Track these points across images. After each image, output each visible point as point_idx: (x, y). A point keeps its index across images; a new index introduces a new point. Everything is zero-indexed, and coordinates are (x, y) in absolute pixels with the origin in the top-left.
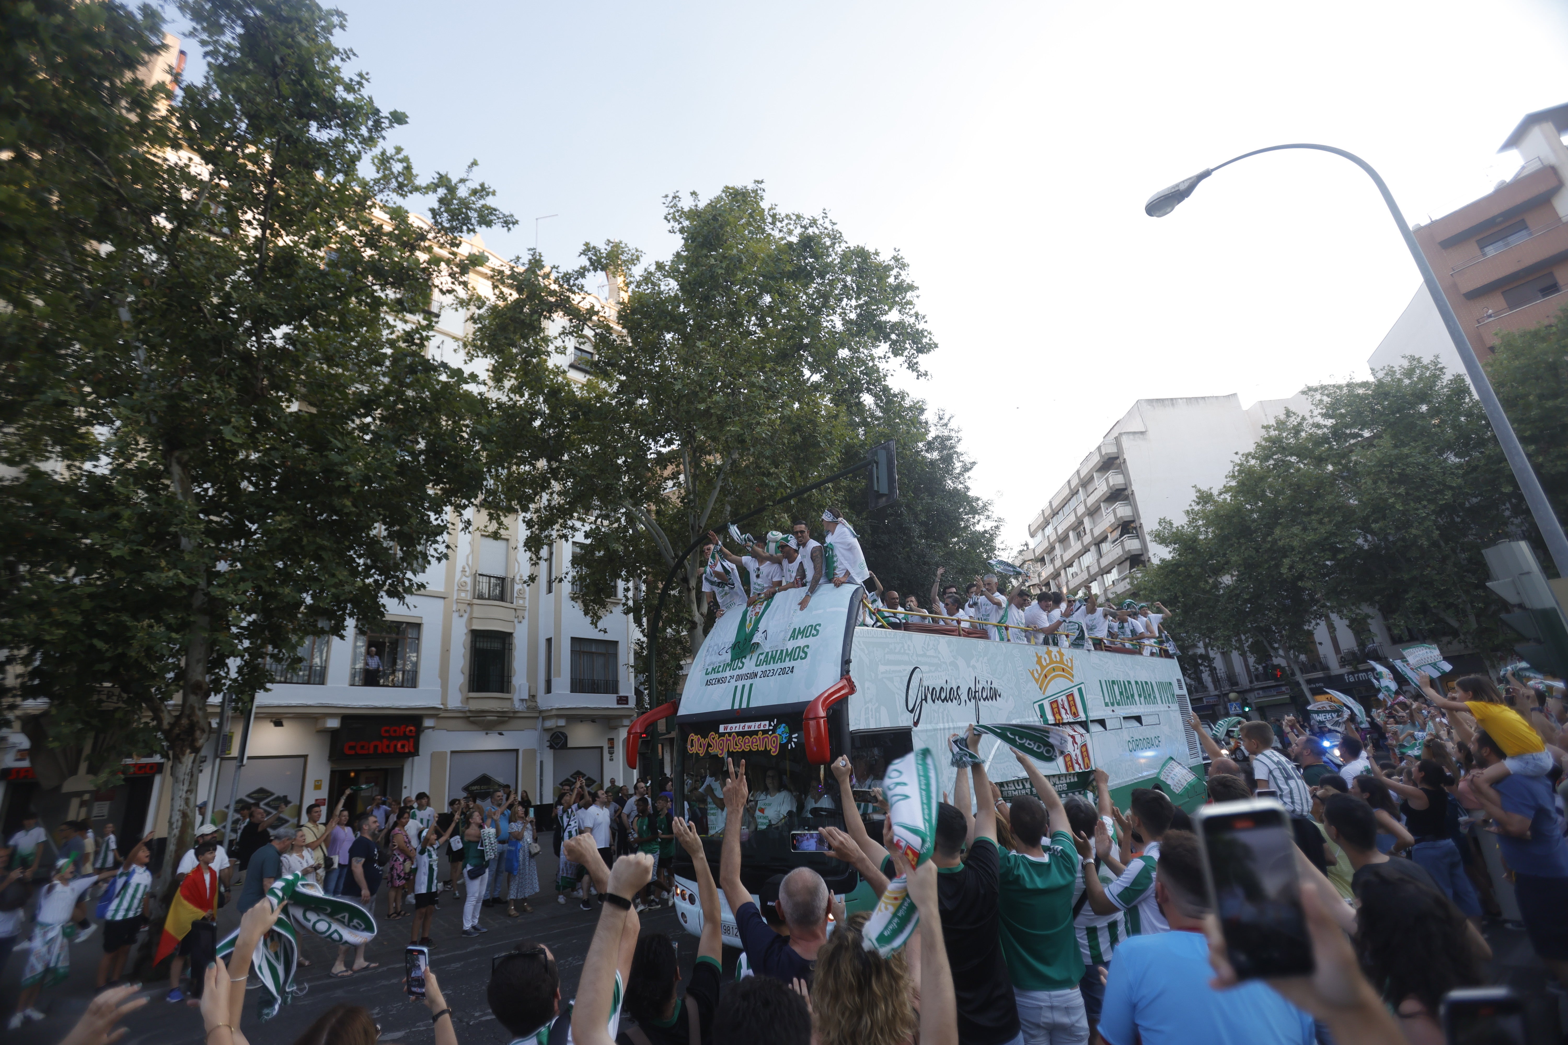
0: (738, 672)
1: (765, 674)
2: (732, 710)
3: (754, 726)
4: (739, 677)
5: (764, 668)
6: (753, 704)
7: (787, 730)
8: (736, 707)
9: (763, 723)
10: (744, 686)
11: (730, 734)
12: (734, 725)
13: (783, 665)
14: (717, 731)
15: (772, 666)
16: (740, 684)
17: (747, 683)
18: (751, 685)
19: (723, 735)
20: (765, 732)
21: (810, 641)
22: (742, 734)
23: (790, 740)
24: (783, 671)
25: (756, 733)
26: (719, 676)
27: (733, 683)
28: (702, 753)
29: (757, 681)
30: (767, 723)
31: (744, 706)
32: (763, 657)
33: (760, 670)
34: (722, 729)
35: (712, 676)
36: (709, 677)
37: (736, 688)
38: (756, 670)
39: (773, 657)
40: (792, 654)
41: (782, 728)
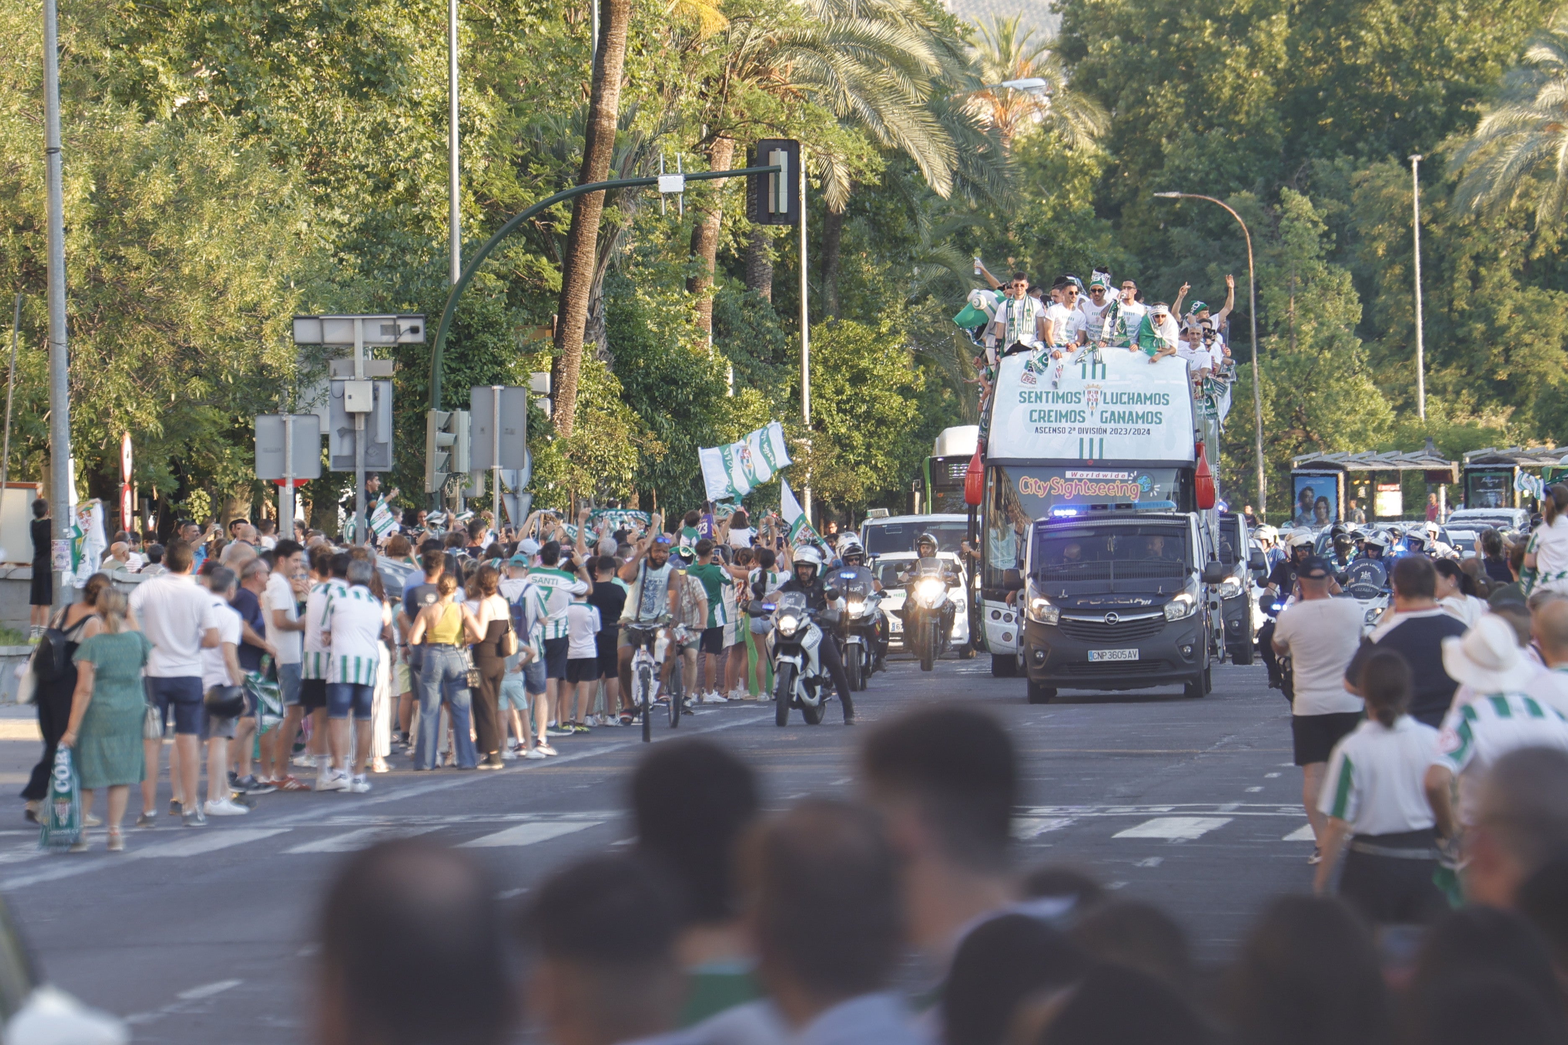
0: (1077, 425)
1: (1115, 431)
2: (1081, 460)
3: (1110, 475)
4: (1081, 431)
5: (1113, 425)
6: (1106, 457)
7: (1149, 480)
8: (1086, 456)
9: (1121, 474)
10: (1091, 440)
11: (1080, 480)
12: (1085, 473)
13: (1137, 426)
14: (1063, 476)
15: (1121, 425)
16: (1086, 437)
17: (1096, 438)
18: (1101, 440)
19: (1072, 480)
20: (1122, 481)
21: (1160, 408)
22: (1097, 481)
23: (1152, 489)
24: (1138, 432)
25: (1114, 481)
26: (1054, 425)
27: (1076, 435)
28: (1041, 494)
29: (1107, 437)
30: (1126, 474)
31: (1096, 456)
32: (1108, 415)
33: (1109, 426)
34: (1069, 474)
35: (1042, 424)
36: (1039, 425)
37: (1082, 440)
38: (1104, 426)
39: (1121, 417)
40: (1143, 417)
41: (1143, 479)
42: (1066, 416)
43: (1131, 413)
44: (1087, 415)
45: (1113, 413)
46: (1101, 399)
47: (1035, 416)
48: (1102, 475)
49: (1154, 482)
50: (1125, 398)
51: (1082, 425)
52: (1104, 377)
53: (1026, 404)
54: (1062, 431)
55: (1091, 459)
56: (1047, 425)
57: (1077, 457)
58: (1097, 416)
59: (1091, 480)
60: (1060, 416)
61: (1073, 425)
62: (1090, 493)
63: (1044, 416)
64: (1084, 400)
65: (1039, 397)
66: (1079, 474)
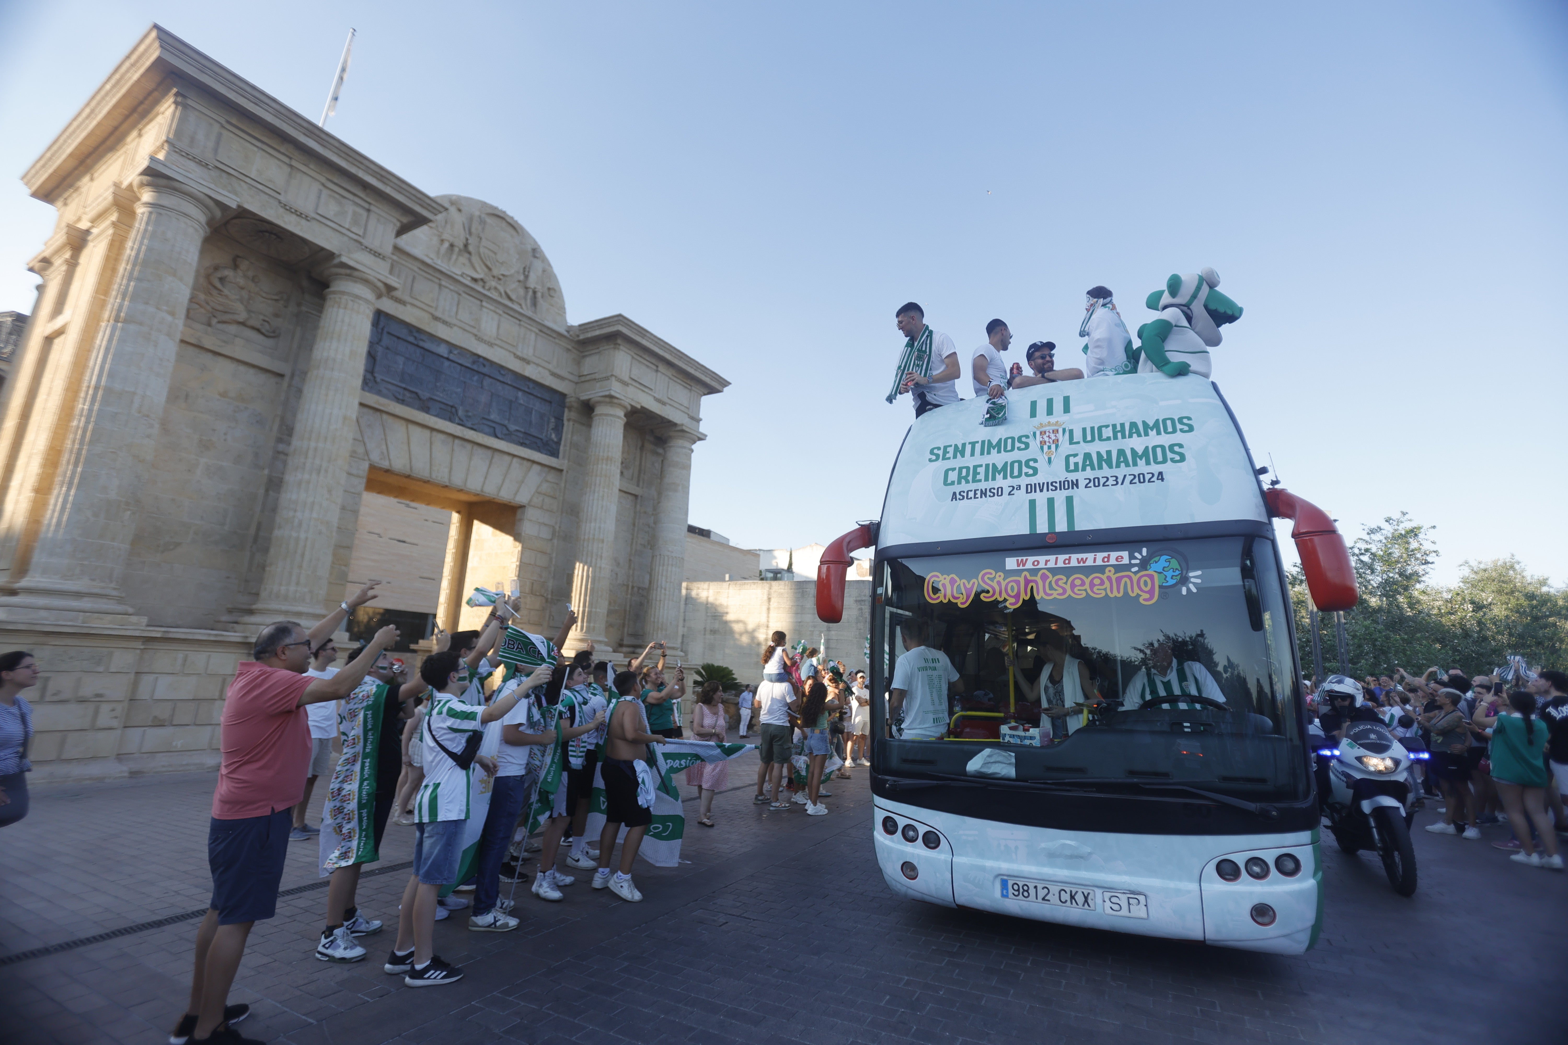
0: (1024, 481)
1: (1095, 482)
2: (1033, 536)
3: (1093, 558)
4: (1030, 489)
5: (1090, 474)
6: (1081, 525)
7: (1174, 563)
8: (1042, 529)
9: (1114, 555)
10: (1051, 502)
11: (1034, 572)
12: (1042, 559)
13: (1136, 471)
14: (1000, 567)
15: (1106, 472)
16: (1041, 497)
17: (1060, 496)
18: (1069, 500)
19: (1017, 572)
20: (1118, 568)
21: (1178, 438)
22: (1068, 571)
23: (1184, 580)
24: (1140, 478)
25: (1101, 569)
26: (983, 485)
27: (1022, 497)
28: (962, 601)
29: (1080, 494)
30: (1125, 554)
31: (1061, 526)
32: (1079, 459)
33: (1081, 476)
34: (1011, 563)
35: (964, 487)
36: (957, 488)
37: (1032, 503)
38: (1072, 477)
39: (1105, 460)
40: (1147, 455)
41: (1162, 561)
42: (1005, 470)
43: (1121, 452)
44: (1042, 465)
45: (1087, 456)
46: (1064, 440)
47: (953, 476)
48: (1075, 559)
49: (1186, 565)
50: (1108, 432)
51: (1033, 480)
52: (1067, 409)
53: (940, 462)
54: (1000, 492)
55: (1052, 533)
56: (972, 486)
57: (1026, 531)
58: (1059, 464)
59: (1054, 571)
60: (993, 471)
61: (1015, 482)
62: (1055, 595)
63: (967, 475)
64: (1034, 445)
65: (959, 451)
66: (1030, 561)
